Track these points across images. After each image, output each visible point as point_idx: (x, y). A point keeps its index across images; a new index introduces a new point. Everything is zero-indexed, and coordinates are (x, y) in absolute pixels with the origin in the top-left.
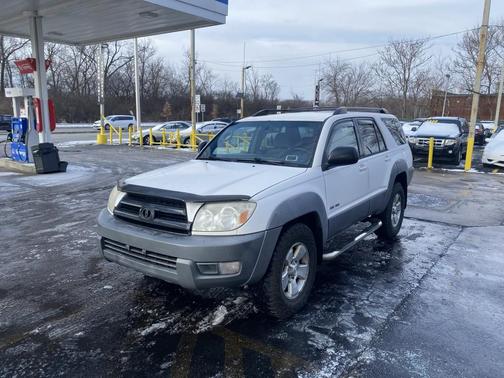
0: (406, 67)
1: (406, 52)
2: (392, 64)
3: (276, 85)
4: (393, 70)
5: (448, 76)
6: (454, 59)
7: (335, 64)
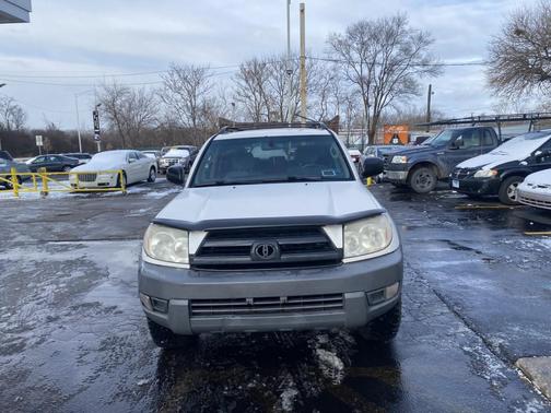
0: (192, 94)
1: (191, 79)
2: (178, 90)
3: (20, 110)
4: (179, 97)
5: (233, 104)
6: (236, 88)
7: (112, 88)
